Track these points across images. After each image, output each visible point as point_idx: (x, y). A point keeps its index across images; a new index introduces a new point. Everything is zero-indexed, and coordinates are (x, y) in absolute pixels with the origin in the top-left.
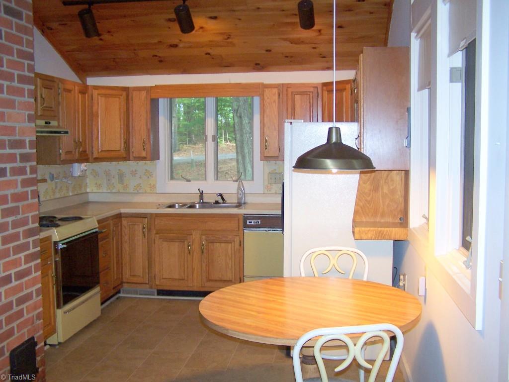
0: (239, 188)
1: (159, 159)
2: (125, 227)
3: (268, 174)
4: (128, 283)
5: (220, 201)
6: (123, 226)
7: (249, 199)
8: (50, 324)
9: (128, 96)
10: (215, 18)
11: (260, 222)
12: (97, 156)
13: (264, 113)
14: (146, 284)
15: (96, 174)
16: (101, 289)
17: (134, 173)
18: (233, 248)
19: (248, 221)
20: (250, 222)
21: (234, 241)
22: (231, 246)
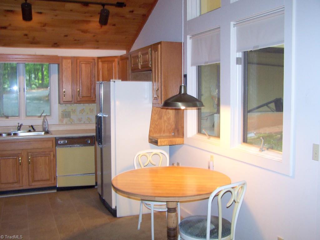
0: (44, 121)
3: (61, 112)
5: (32, 130)
10: (41, 13)
11: (66, 142)
18: (49, 159)
19: (59, 142)
21: (50, 155)
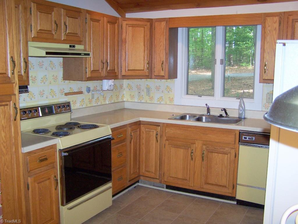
0: (240, 105)
1: (176, 78)
2: (143, 132)
3: (267, 95)
4: (143, 176)
5: (224, 115)
6: (141, 131)
7: (248, 115)
8: (52, 219)
9: (151, 25)
11: (254, 139)
12: (125, 75)
13: (264, 40)
14: (157, 179)
15: (130, 88)
16: (113, 185)
17: (158, 88)
18: (229, 159)
19: (243, 137)
20: (245, 138)
21: (230, 153)
22: (228, 157)
